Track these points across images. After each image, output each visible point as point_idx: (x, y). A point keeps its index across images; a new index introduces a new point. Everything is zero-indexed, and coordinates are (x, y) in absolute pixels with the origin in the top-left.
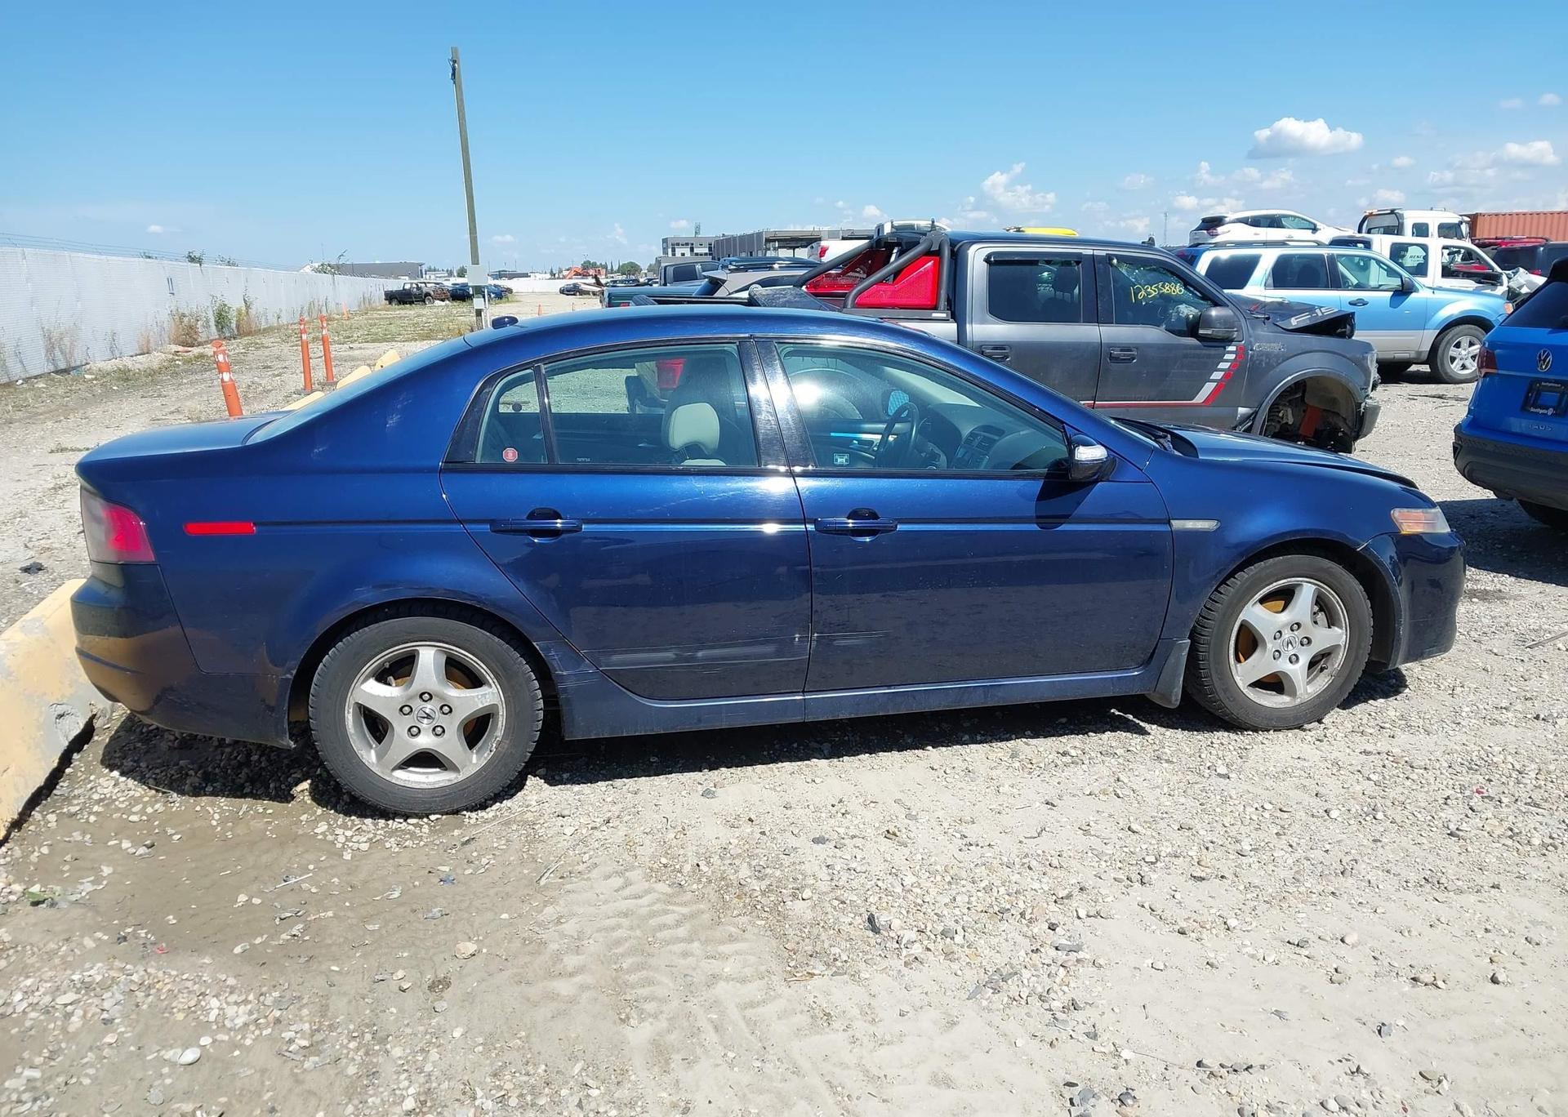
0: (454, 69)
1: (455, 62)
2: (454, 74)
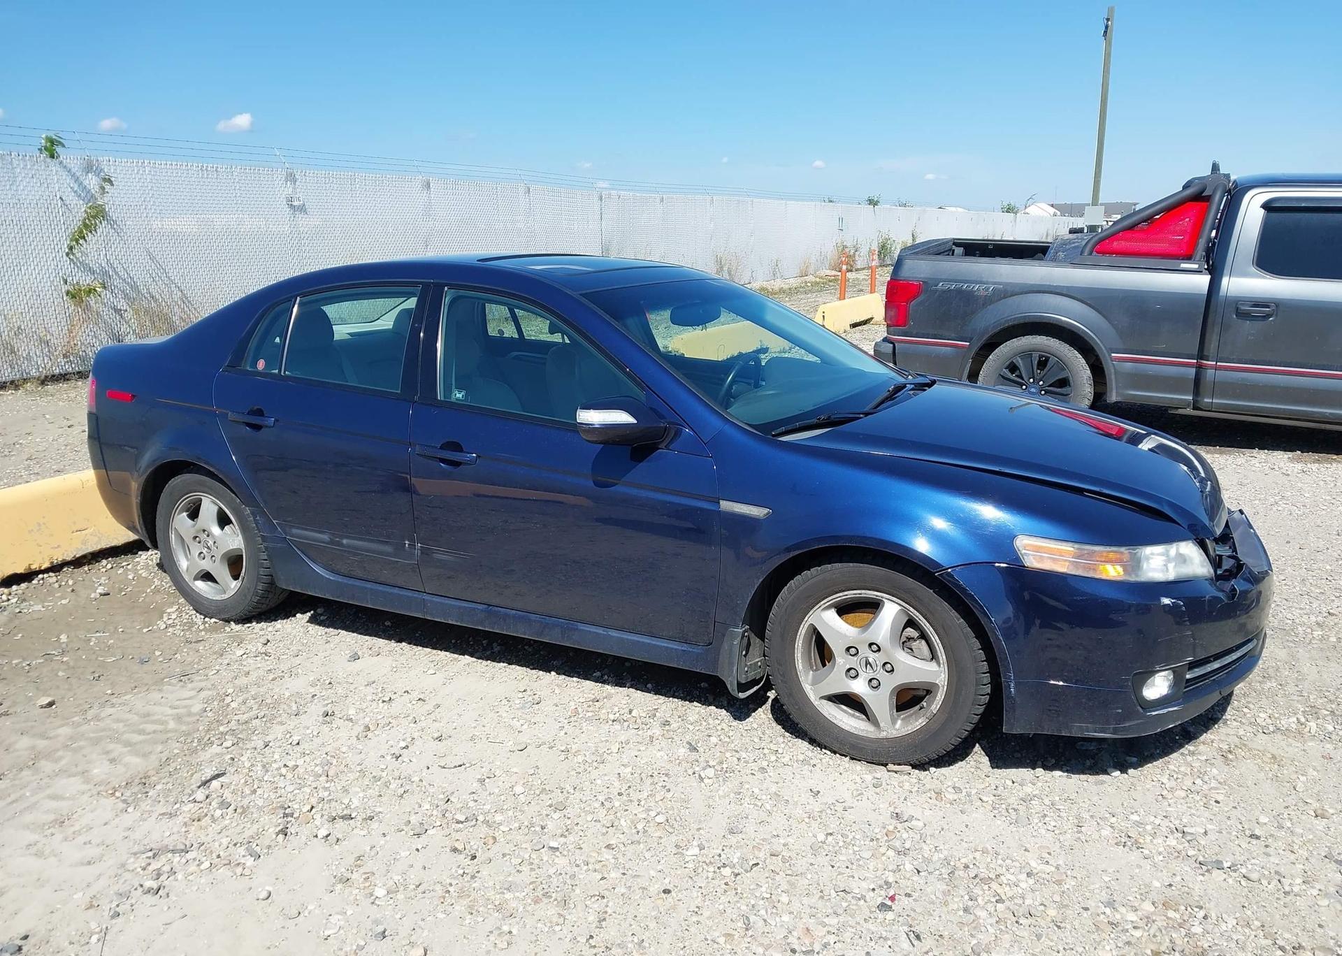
0: (1107, 27)
1: (1108, 20)
2: (1105, 32)
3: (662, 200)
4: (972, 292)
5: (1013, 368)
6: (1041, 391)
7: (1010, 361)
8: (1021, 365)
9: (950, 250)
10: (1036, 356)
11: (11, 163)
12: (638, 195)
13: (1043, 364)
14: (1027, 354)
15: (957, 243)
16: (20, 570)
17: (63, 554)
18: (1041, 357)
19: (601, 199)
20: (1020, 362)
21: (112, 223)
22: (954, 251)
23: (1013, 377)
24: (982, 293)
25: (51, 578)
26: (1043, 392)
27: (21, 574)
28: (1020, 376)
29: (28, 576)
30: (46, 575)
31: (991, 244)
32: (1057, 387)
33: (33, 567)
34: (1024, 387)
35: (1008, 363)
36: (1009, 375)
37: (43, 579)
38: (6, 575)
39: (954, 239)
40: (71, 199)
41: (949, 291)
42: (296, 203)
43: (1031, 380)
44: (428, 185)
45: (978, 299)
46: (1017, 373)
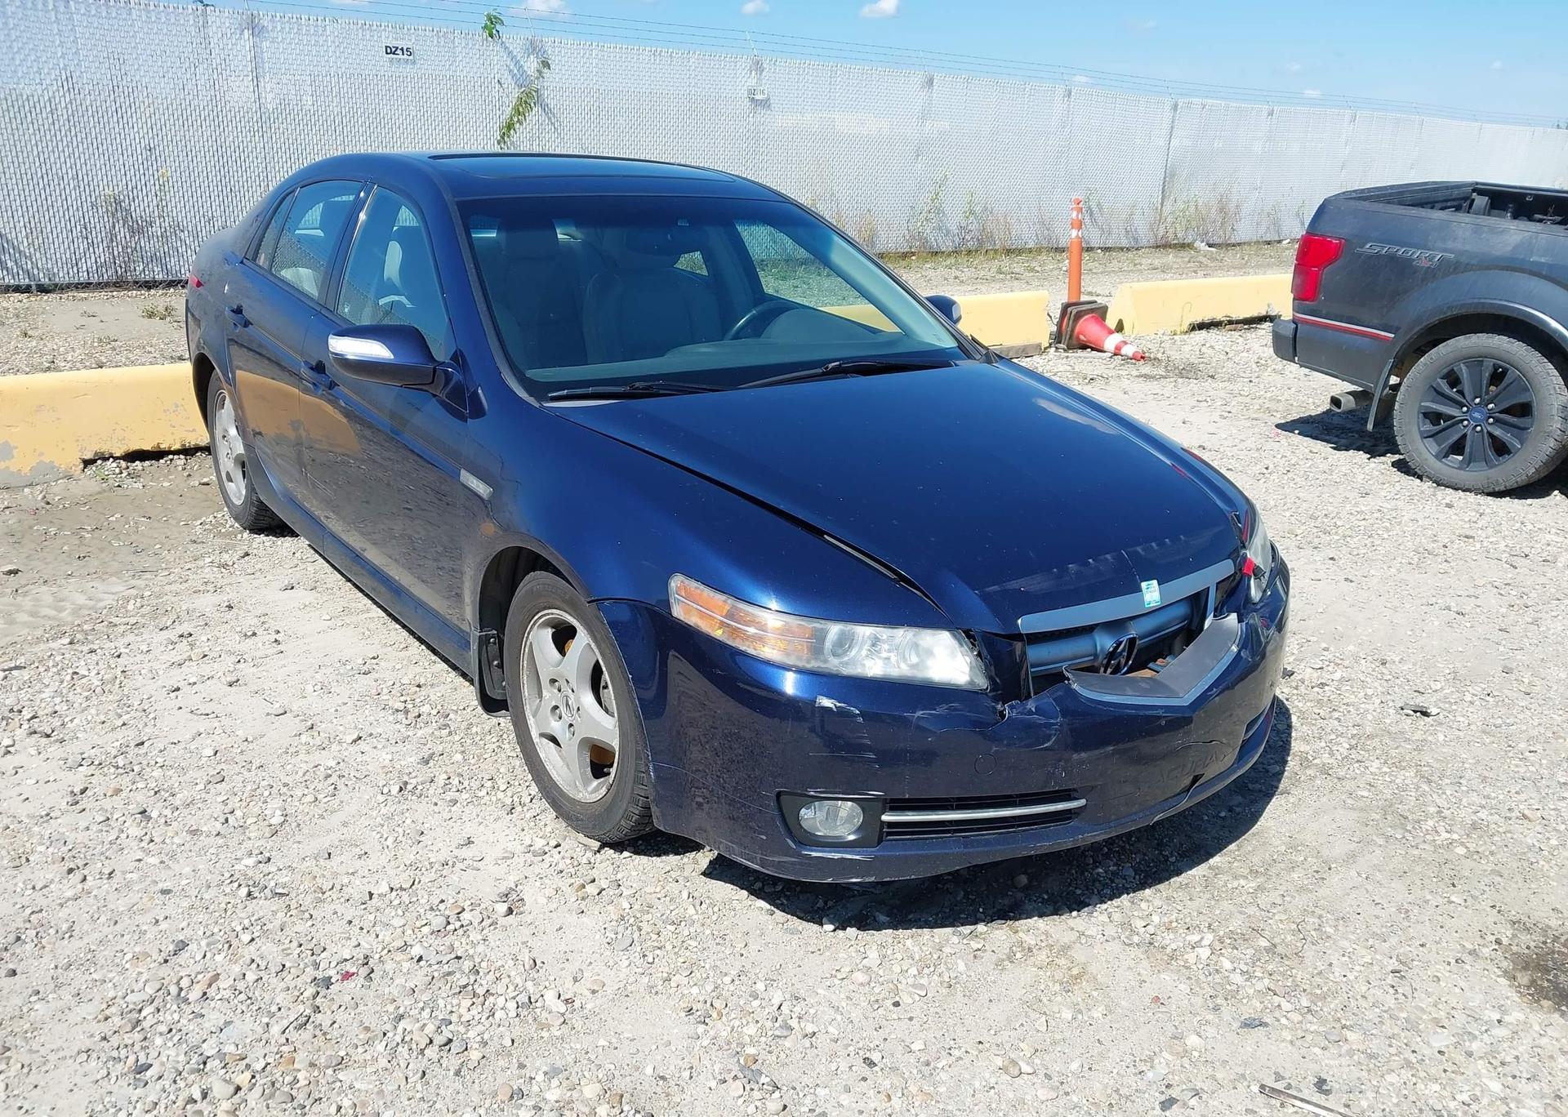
3: (1271, 114)
4: (1410, 261)
5: (1453, 380)
6: (1490, 417)
7: (1449, 368)
8: (1465, 375)
9: (1465, 199)
10: (1488, 365)
11: (453, 42)
12: (1231, 104)
13: (1497, 377)
14: (1475, 361)
15: (1481, 190)
16: (147, 447)
17: (197, 439)
18: (1496, 367)
19: (1175, 107)
20: (1464, 372)
21: (546, 109)
22: (1473, 200)
23: (1453, 393)
24: (1425, 264)
25: (180, 460)
26: (1491, 420)
27: (148, 451)
28: (1461, 392)
29: (157, 455)
30: (176, 457)
31: (1530, 194)
32: (1514, 415)
33: (162, 446)
34: (1465, 409)
35: (1445, 371)
36: (1446, 389)
37: (171, 460)
38: (131, 450)
39: (1477, 183)
40: (508, 80)
41: (1378, 256)
42: (758, 97)
43: (1478, 400)
44: (930, 82)
45: (1414, 273)
46: (1459, 387)
